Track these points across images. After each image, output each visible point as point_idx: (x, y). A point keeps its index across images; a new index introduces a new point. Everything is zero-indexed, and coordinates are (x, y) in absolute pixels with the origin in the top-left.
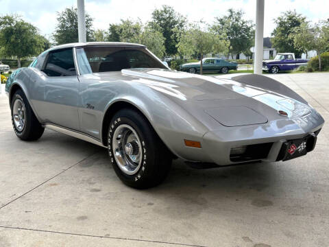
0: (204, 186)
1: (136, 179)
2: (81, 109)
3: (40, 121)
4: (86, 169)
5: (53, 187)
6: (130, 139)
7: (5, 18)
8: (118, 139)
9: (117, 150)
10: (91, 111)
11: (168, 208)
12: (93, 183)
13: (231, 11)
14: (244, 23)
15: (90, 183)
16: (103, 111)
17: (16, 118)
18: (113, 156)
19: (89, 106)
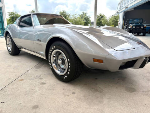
0: (96, 79)
1: (64, 78)
2: (35, 41)
3: (18, 47)
4: (38, 70)
5: (21, 82)
6: (60, 57)
7: (11, 13)
8: (54, 57)
9: (53, 63)
10: (39, 42)
11: (84, 96)
12: (42, 79)
13: (83, 13)
14: (87, 16)
15: (40, 79)
16: (46, 43)
17: (9, 46)
18: (51, 65)
19: (39, 40)
